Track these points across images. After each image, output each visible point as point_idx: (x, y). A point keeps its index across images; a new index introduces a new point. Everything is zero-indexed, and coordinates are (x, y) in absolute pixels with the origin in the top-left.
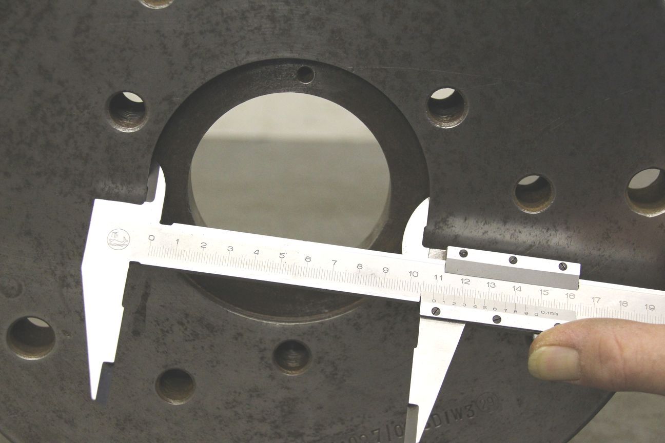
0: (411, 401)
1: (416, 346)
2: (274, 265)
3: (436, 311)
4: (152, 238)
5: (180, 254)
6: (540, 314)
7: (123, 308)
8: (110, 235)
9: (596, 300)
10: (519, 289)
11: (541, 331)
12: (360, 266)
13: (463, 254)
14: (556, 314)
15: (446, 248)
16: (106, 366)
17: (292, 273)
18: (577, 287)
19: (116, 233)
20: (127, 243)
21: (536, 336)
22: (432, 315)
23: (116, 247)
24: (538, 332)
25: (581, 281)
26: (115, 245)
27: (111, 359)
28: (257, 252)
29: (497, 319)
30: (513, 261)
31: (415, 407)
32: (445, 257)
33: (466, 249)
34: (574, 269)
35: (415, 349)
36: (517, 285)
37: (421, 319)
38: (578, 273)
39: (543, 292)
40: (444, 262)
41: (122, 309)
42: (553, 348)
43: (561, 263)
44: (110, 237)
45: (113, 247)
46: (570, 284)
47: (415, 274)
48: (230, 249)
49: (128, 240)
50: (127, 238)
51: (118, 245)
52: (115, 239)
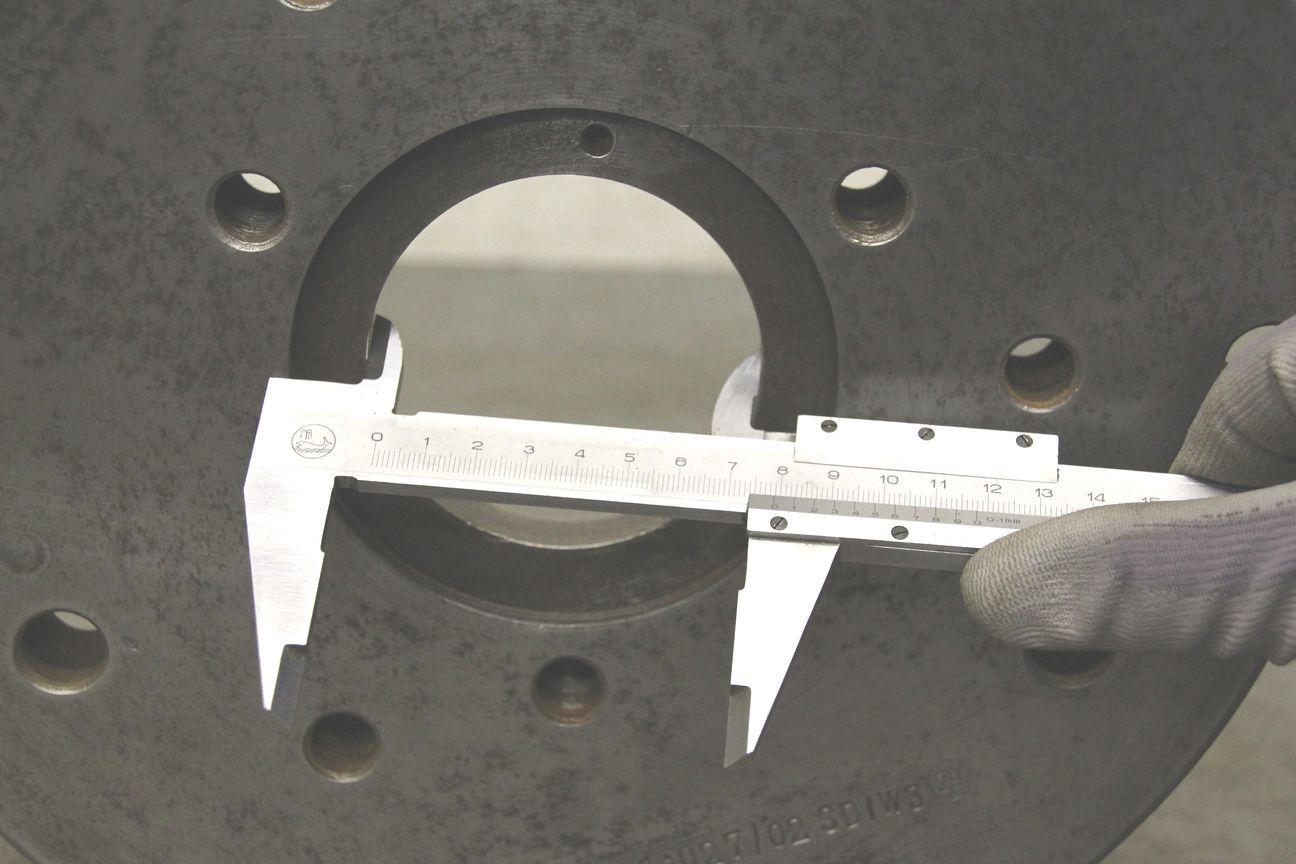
0: (735, 680)
1: (742, 587)
3: (779, 523)
4: (377, 437)
5: (432, 462)
6: (984, 522)
8: (298, 435)
13: (828, 427)
14: (1016, 522)
16: (291, 651)
17: (650, 485)
19: (308, 432)
20: (330, 447)
22: (772, 530)
23: (309, 455)
26: (308, 450)
27: (301, 639)
28: (581, 454)
29: (900, 532)
30: (927, 435)
31: (743, 692)
33: (833, 419)
35: (740, 592)
37: (750, 540)
41: (322, 554)
43: (1021, 437)
44: (297, 439)
45: (304, 454)
48: (528, 450)
49: (333, 442)
50: (330, 438)
51: (313, 450)
52: (308, 440)
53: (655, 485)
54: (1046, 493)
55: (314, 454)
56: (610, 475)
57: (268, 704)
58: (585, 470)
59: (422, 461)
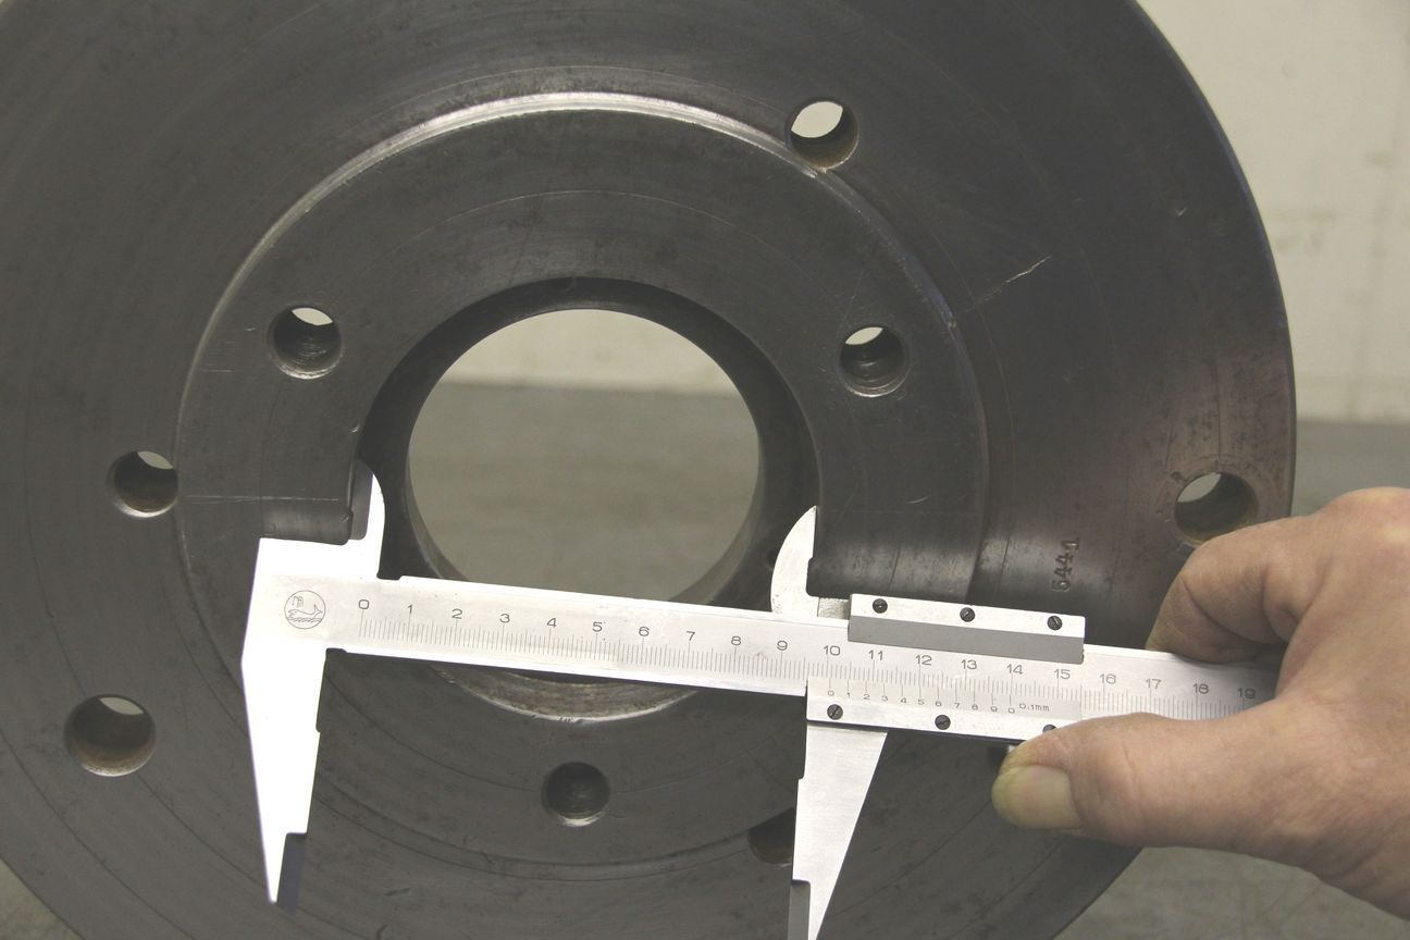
0: (796, 876)
1: (802, 777)
2: (584, 644)
3: (835, 711)
4: (364, 604)
5: (415, 632)
6: (1017, 709)
7: (319, 734)
8: (291, 600)
9: (1154, 683)
10: (1018, 670)
11: (1021, 741)
12: (736, 640)
13: (880, 607)
14: (1046, 708)
15: (848, 598)
16: (293, 840)
17: (616, 657)
18: (1079, 659)
19: (299, 599)
20: (320, 616)
21: (1011, 748)
22: (829, 720)
23: (302, 625)
24: (1016, 742)
25: (1086, 647)
26: (300, 620)
27: (301, 827)
28: (552, 623)
29: (943, 721)
30: (968, 616)
31: (804, 886)
32: (847, 614)
33: (884, 598)
34: (1074, 626)
35: (800, 781)
36: (1015, 662)
37: (809, 727)
38: (1081, 633)
39: (1060, 674)
40: (845, 623)
41: (317, 735)
42: (1031, 771)
43: (1052, 617)
44: (289, 607)
45: (296, 624)
46: (1069, 653)
47: (835, 651)
48: (503, 618)
49: (323, 610)
50: (321, 608)
51: (304, 620)
52: (300, 609)
53: (620, 657)
54: (971, 665)
55: (306, 625)
56: (579, 645)
57: (273, 895)
58: (556, 641)
59: (406, 631)
